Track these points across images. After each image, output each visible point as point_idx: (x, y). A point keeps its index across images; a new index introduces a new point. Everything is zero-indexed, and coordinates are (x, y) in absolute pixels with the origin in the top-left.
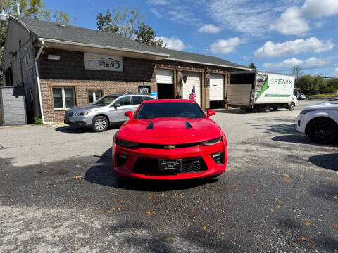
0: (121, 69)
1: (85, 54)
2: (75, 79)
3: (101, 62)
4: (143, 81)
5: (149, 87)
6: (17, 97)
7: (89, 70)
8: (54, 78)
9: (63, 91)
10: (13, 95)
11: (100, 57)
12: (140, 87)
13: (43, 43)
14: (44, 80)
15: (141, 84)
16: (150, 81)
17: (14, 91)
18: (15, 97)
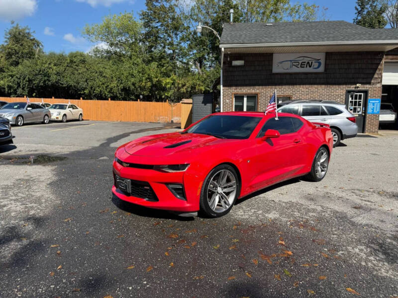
0: (321, 69)
1: (274, 56)
2: (259, 85)
3: (294, 63)
4: (355, 84)
5: (366, 92)
6: (205, 105)
7: (277, 74)
8: (237, 85)
9: (245, 99)
10: (203, 103)
11: (292, 57)
12: (349, 92)
13: (223, 49)
14: (227, 88)
15: (352, 87)
16: (369, 83)
17: (204, 99)
18: (203, 105)
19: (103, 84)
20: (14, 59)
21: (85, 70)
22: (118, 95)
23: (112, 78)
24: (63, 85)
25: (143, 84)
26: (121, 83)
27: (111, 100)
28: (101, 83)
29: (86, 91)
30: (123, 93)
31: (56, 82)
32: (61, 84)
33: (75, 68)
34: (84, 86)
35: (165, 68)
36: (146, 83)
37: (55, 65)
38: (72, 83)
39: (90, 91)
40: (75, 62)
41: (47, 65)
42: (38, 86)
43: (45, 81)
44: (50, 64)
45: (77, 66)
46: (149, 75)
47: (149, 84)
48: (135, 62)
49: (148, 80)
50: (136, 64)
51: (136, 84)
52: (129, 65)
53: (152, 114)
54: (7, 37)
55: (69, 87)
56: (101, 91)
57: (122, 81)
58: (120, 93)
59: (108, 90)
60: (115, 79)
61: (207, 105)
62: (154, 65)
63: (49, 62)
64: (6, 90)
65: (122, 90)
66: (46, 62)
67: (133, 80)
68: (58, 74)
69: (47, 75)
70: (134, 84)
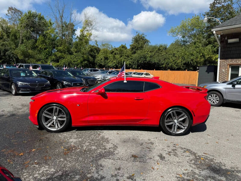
8: (232, 58)
13: (214, 32)
17: (207, 68)
18: (207, 73)
19: (174, 61)
20: (134, 51)
21: (165, 54)
22: (181, 67)
23: (179, 57)
24: (152, 62)
25: (198, 60)
26: (184, 60)
27: (170, 70)
28: (172, 60)
29: (164, 66)
30: (185, 66)
31: (149, 61)
32: (151, 62)
33: (160, 53)
34: (163, 63)
35: (216, 48)
36: (200, 59)
37: (150, 52)
38: (156, 61)
39: (166, 65)
40: (161, 50)
41: (146, 53)
42: (141, 63)
43: (144, 61)
44: (148, 52)
45: (161, 51)
46: (203, 54)
47: (203, 59)
48: (197, 46)
49: (202, 57)
50: (198, 47)
51: (193, 60)
52: (193, 49)
53: (194, 79)
54: (133, 40)
55: (155, 63)
56: (172, 65)
57: (185, 58)
58: (183, 66)
59: (176, 64)
60: (180, 57)
61: (210, 73)
62: (209, 47)
63: (147, 51)
64: (128, 66)
65: (184, 64)
66: (146, 51)
67: (192, 57)
68: (151, 57)
69: (145, 58)
70: (192, 60)
